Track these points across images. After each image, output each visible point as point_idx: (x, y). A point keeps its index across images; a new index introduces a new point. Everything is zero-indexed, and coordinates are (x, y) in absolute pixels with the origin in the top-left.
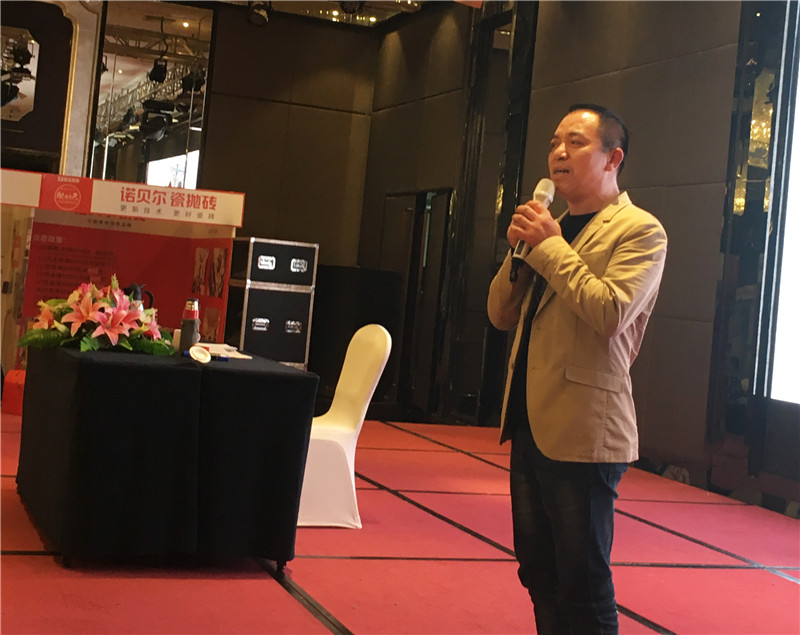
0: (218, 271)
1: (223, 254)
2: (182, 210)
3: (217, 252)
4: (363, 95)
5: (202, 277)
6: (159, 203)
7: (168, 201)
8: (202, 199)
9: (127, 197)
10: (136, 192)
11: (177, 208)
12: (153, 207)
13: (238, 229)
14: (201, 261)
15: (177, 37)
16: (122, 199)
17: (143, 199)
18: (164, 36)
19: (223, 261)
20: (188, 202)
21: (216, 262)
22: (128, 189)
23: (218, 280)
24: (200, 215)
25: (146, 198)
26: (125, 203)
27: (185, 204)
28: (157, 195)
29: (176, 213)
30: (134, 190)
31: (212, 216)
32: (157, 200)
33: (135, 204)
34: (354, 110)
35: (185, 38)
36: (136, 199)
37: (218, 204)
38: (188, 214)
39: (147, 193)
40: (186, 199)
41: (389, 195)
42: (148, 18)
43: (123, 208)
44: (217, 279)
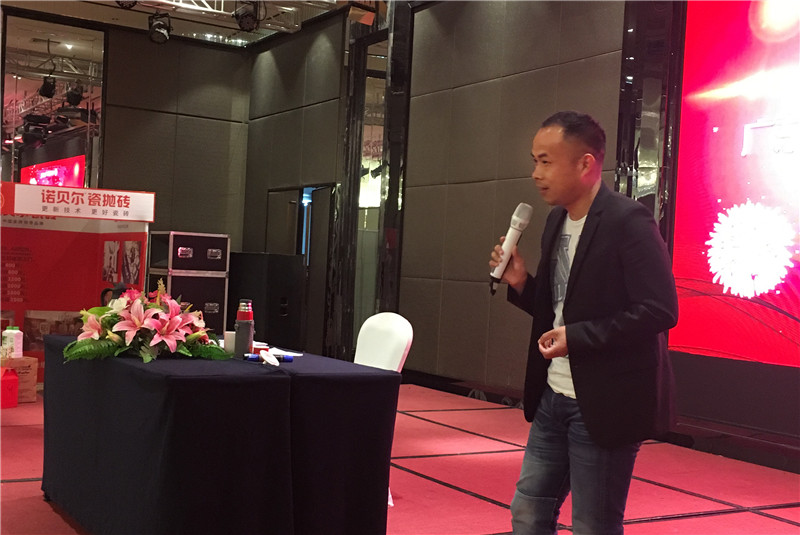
0: (132, 261)
1: (136, 246)
2: (100, 209)
3: (129, 245)
4: (240, 106)
5: (114, 266)
6: (77, 203)
7: (86, 201)
8: (117, 198)
9: (48, 198)
10: (56, 194)
11: (94, 207)
12: (72, 207)
13: (150, 224)
14: (111, 252)
15: (63, 57)
16: (44, 201)
17: (63, 200)
18: (51, 56)
19: (137, 253)
20: (104, 201)
21: (128, 253)
22: (48, 191)
23: (133, 269)
24: (115, 213)
25: (65, 198)
26: (46, 204)
27: (102, 203)
28: (75, 196)
29: (94, 211)
30: (54, 192)
31: (126, 213)
32: (75, 201)
33: (56, 205)
34: (233, 119)
35: (70, 59)
36: (56, 199)
37: (131, 202)
38: (105, 212)
39: (66, 195)
40: (102, 198)
41: (272, 191)
42: (35, 40)
43: (45, 208)
44: (131, 268)
